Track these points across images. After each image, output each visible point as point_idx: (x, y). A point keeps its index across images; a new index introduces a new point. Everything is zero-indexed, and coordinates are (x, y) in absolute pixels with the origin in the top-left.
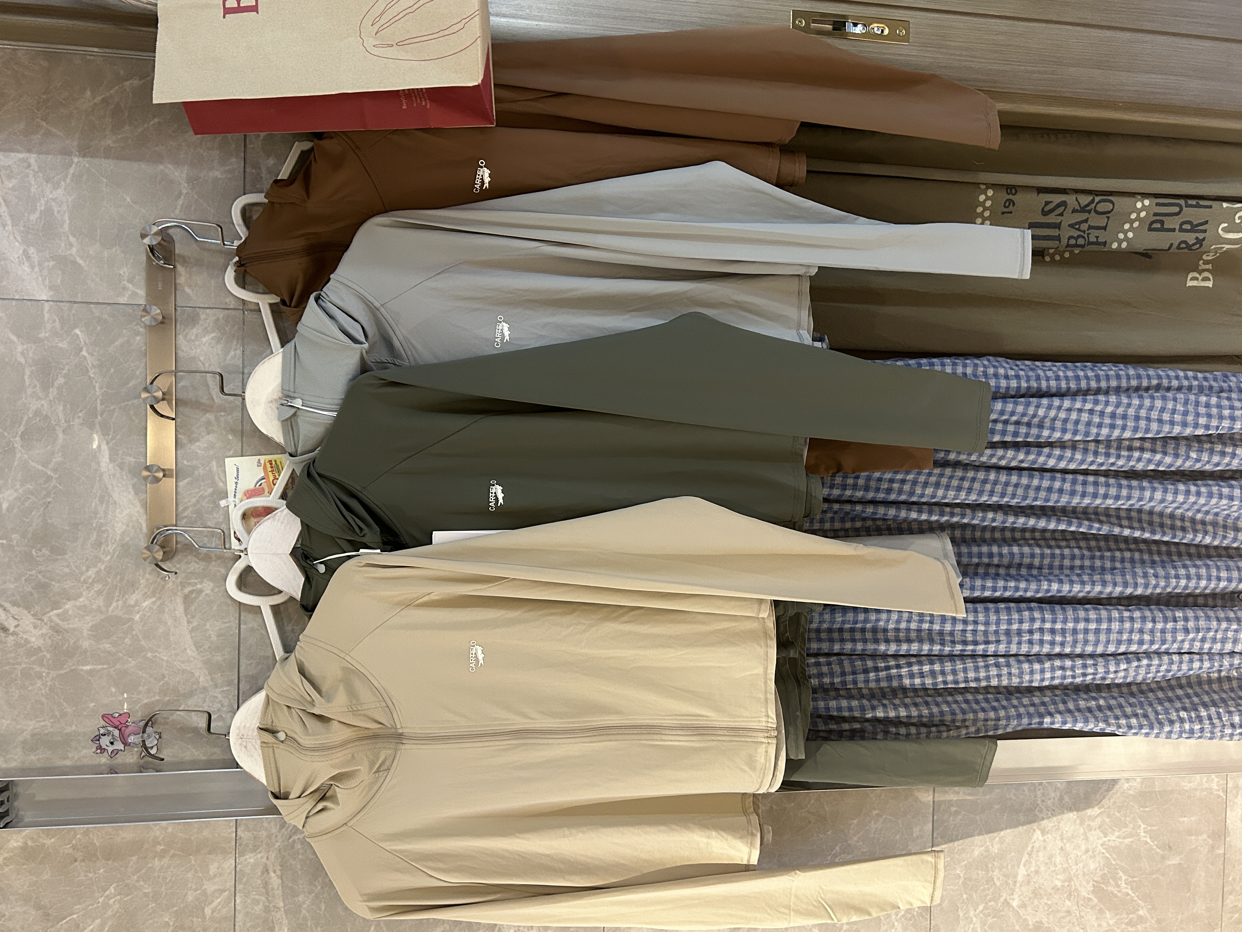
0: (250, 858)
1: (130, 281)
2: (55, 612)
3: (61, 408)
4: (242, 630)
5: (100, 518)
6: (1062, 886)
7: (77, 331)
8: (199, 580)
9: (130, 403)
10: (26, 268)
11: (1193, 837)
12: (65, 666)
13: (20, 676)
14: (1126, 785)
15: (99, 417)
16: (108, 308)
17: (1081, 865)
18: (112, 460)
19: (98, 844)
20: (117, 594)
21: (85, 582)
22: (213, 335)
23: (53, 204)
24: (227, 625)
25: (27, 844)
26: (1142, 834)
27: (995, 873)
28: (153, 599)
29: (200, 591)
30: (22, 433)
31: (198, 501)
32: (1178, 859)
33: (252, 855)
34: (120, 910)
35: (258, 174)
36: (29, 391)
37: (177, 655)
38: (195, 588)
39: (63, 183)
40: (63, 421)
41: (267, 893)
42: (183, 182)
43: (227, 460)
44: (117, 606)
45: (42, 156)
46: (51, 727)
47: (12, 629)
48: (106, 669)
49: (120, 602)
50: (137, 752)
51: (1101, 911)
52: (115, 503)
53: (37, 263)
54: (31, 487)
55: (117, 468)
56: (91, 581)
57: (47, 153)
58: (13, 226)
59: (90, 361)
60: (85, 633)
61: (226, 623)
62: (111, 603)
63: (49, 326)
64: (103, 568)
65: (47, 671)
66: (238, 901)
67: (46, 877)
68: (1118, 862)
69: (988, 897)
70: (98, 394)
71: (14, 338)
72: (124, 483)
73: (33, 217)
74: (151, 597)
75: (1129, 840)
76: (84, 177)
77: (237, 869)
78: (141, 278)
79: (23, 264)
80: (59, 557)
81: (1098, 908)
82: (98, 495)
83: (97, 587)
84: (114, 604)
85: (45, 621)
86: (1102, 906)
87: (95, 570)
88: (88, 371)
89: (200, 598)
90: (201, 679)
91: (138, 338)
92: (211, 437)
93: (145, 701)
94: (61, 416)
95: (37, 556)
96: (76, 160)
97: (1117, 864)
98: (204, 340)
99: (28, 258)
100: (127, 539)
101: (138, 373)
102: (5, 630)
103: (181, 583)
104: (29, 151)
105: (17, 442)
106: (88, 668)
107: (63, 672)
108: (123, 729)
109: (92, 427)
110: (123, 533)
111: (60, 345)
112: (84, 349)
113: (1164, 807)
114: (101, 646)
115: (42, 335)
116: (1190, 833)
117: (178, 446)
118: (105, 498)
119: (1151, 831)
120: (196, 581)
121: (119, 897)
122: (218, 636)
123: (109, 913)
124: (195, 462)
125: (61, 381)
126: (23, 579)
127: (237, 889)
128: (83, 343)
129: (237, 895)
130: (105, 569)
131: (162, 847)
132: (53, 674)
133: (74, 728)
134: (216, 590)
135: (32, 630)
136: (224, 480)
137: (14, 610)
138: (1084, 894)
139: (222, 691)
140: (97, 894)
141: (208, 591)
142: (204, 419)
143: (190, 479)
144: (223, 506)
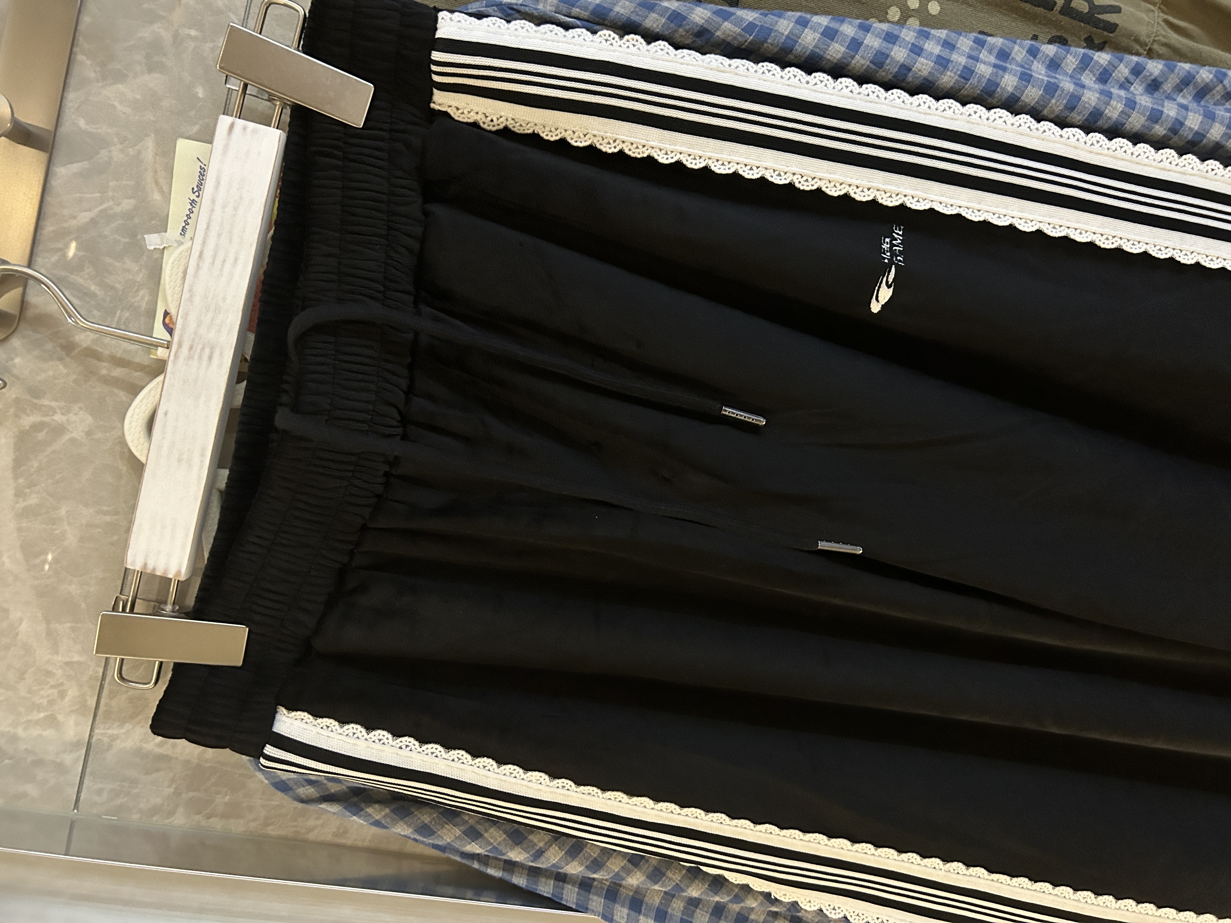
8: (62, 404)
24: (108, 518)
29: (59, 430)
31: (93, 222)
38: (47, 419)
43: (180, 145)
89: (56, 446)
90: (24, 627)
92: (156, 82)
103: (17, 400)
117: (73, 81)
120: (54, 404)
122: (81, 539)
124: (104, 129)
134: (99, 435)
136: (165, 188)
139: (67, 664)
141: (78, 433)
142: (146, 33)
143: (85, 164)
144: (152, 248)
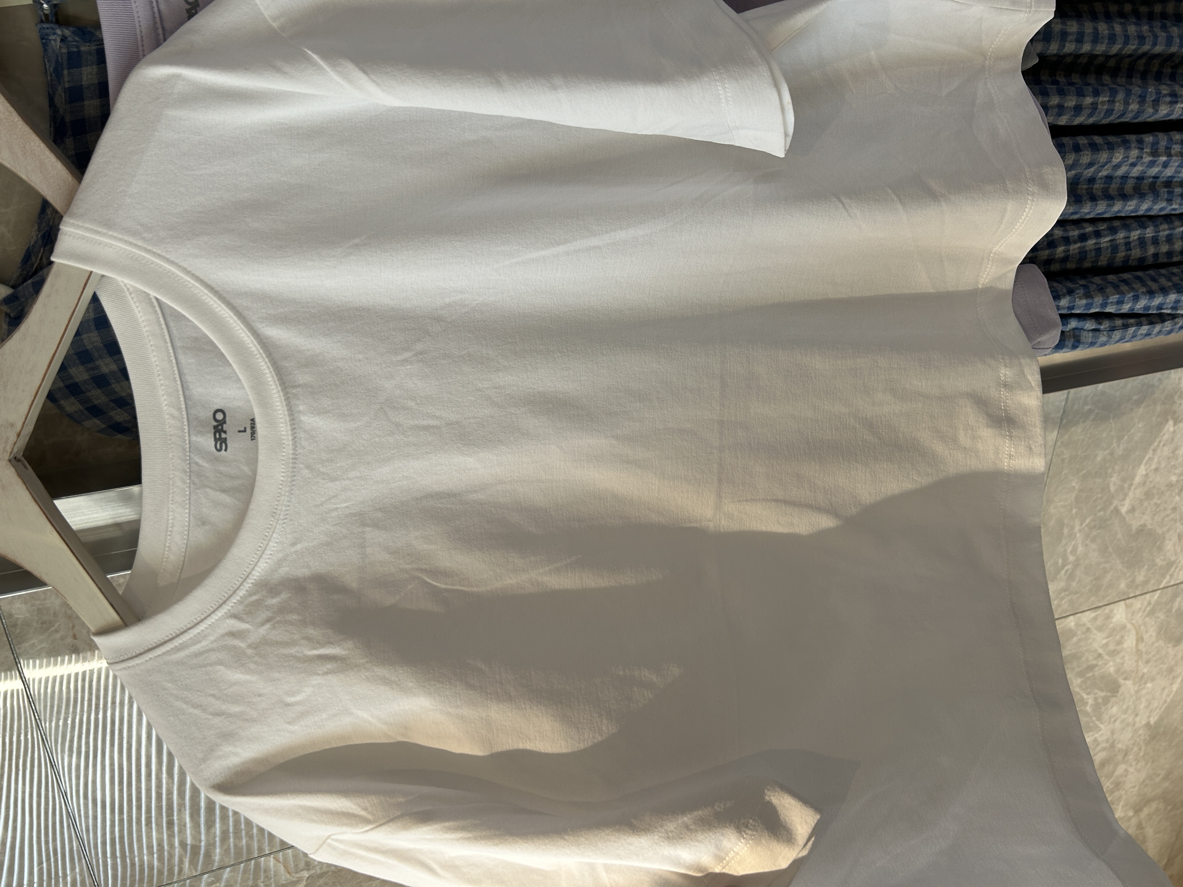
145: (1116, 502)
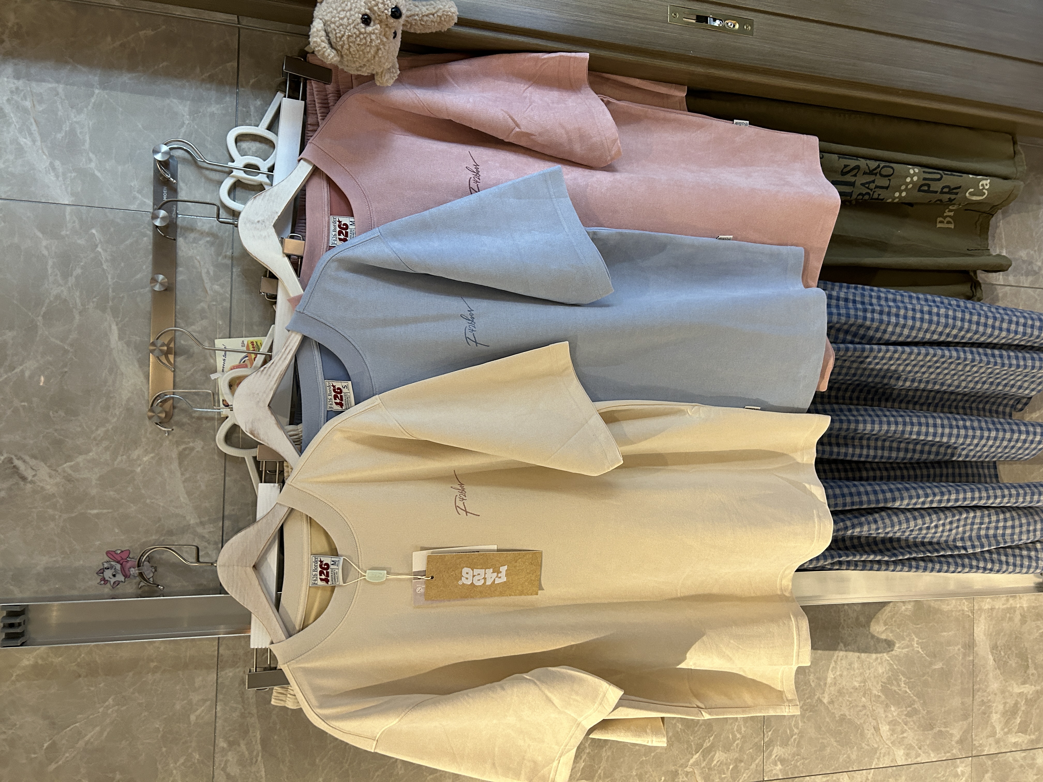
0: (230, 672)
1: (139, 192)
2: (68, 464)
3: (78, 294)
4: (227, 481)
5: (109, 386)
6: (859, 686)
7: (94, 231)
8: (192, 439)
9: (137, 291)
10: (52, 178)
11: (951, 648)
12: (75, 510)
13: (35, 517)
14: (904, 608)
15: (110, 302)
16: (121, 213)
17: (872, 669)
18: (120, 338)
19: (99, 662)
20: (122, 450)
21: (95, 439)
22: (208, 239)
23: (77, 126)
24: (214, 477)
25: (37, 662)
26: (916, 645)
27: (811, 677)
28: (152, 455)
29: (192, 449)
30: (44, 313)
31: (192, 374)
32: (941, 664)
33: (231, 670)
34: (117, 718)
35: (247, 112)
36: (51, 279)
37: (171, 501)
38: (187, 446)
39: (85, 109)
40: (79, 305)
41: (243, 702)
42: (185, 114)
43: (217, 341)
44: (122, 460)
45: (68, 87)
46: (62, 561)
47: (30, 478)
48: (111, 512)
49: (124, 457)
50: (136, 583)
51: (887, 706)
52: (122, 374)
53: (61, 174)
54: (50, 359)
55: (125, 345)
56: (99, 438)
57: (73, 84)
58: (41, 142)
59: (104, 256)
60: (94, 482)
61: (213, 475)
62: (117, 457)
63: (69, 225)
64: (110, 427)
65: (59, 514)
66: (219, 708)
67: (53, 691)
68: (899, 667)
69: (807, 696)
70: (110, 283)
71: (40, 235)
72: (130, 357)
73: (59, 136)
74: (150, 453)
75: (907, 650)
76: (104, 107)
77: (219, 682)
78: (149, 190)
79: (50, 173)
80: (73, 418)
81: (885, 703)
82: (108, 367)
83: (105, 443)
84: (119, 458)
85: (59, 471)
86: (888, 702)
87: (103, 429)
88: (102, 265)
89: (193, 454)
90: (192, 522)
91: (145, 239)
92: (205, 322)
93: (144, 540)
94: (78, 300)
95: (54, 417)
96: (97, 91)
97: (898, 669)
98: (200, 242)
99: (54, 169)
100: (132, 404)
101: (144, 267)
102: (24, 478)
103: (176, 441)
104: (58, 82)
105: (40, 321)
106: (95, 511)
107: (73, 515)
108: (124, 563)
109: (104, 310)
110: (129, 400)
111: (79, 242)
112: (99, 246)
113: (931, 624)
114: (107, 493)
115: (63, 233)
116: (949, 643)
118: (114, 369)
119: (923, 642)
120: (189, 440)
121: (117, 707)
122: (206, 487)
123: (108, 721)
124: (190, 343)
125: (78, 271)
126: (41, 435)
127: (218, 698)
128: (98, 241)
129: (218, 704)
130: (112, 429)
131: (155, 664)
132: (65, 516)
133: (81, 562)
134: (206, 448)
135: (48, 479)
136: (214, 357)
137: (33, 462)
138: (875, 692)
139: (209, 532)
140: (98, 705)
141: (199, 449)
142: (199, 307)
143: (186, 356)
144: (213, 379)
145: (818, 695)
